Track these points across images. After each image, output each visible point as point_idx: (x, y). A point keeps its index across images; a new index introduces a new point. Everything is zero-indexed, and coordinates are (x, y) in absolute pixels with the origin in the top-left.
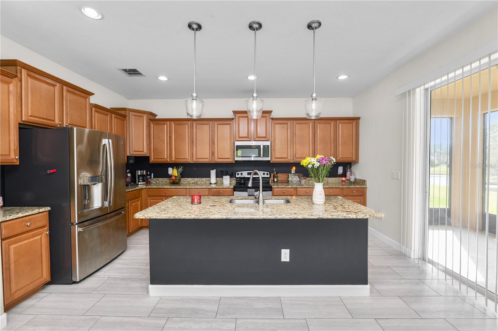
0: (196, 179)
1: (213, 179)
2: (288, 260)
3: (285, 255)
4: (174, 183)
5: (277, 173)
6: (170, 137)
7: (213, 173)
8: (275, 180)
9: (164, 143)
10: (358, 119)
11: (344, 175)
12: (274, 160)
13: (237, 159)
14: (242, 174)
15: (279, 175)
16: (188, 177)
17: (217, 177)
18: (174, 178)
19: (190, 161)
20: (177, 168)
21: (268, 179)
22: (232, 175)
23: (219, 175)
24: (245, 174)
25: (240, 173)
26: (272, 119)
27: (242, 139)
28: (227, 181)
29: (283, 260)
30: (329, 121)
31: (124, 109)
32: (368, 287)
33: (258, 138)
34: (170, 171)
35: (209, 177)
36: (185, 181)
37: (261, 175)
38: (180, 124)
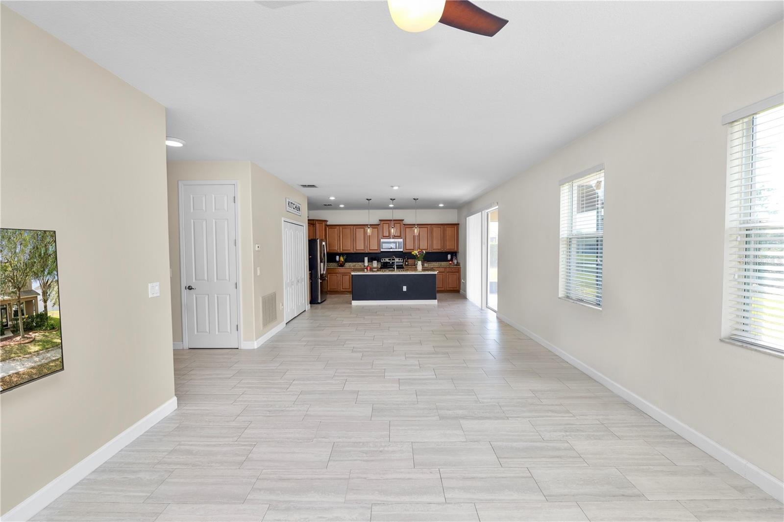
0: (355, 263)
1: (366, 264)
2: (405, 290)
3: (405, 289)
4: (342, 265)
5: (408, 259)
6: (340, 236)
7: (366, 259)
8: (407, 263)
9: (335, 240)
10: (458, 224)
11: (452, 260)
12: (405, 251)
13: (382, 250)
14: (385, 260)
15: (409, 260)
16: (350, 262)
17: (368, 262)
18: (341, 262)
19: (352, 251)
20: (343, 257)
21: (402, 263)
22: (378, 260)
23: (371, 260)
24: (387, 260)
25: (383, 259)
26: (404, 224)
27: (385, 237)
28: (375, 264)
29: (404, 290)
30: (440, 226)
31: (313, 220)
32: (437, 300)
33: (395, 237)
34: (337, 258)
35: (364, 262)
36: (348, 265)
37: (397, 260)
38: (345, 228)
